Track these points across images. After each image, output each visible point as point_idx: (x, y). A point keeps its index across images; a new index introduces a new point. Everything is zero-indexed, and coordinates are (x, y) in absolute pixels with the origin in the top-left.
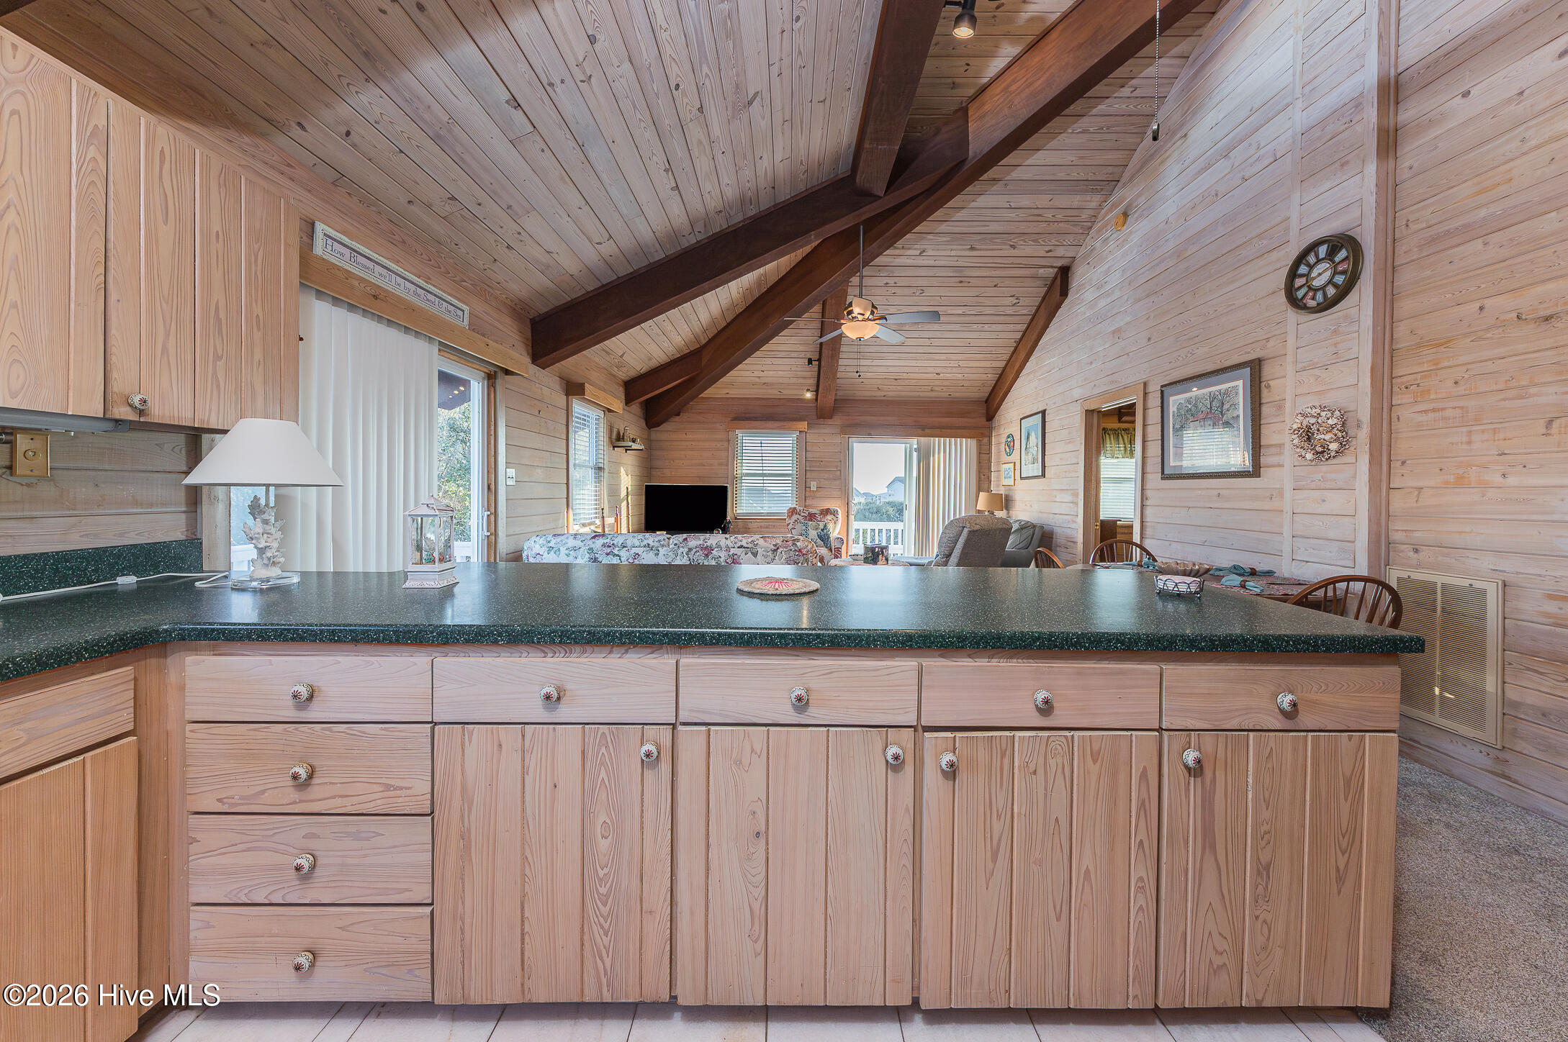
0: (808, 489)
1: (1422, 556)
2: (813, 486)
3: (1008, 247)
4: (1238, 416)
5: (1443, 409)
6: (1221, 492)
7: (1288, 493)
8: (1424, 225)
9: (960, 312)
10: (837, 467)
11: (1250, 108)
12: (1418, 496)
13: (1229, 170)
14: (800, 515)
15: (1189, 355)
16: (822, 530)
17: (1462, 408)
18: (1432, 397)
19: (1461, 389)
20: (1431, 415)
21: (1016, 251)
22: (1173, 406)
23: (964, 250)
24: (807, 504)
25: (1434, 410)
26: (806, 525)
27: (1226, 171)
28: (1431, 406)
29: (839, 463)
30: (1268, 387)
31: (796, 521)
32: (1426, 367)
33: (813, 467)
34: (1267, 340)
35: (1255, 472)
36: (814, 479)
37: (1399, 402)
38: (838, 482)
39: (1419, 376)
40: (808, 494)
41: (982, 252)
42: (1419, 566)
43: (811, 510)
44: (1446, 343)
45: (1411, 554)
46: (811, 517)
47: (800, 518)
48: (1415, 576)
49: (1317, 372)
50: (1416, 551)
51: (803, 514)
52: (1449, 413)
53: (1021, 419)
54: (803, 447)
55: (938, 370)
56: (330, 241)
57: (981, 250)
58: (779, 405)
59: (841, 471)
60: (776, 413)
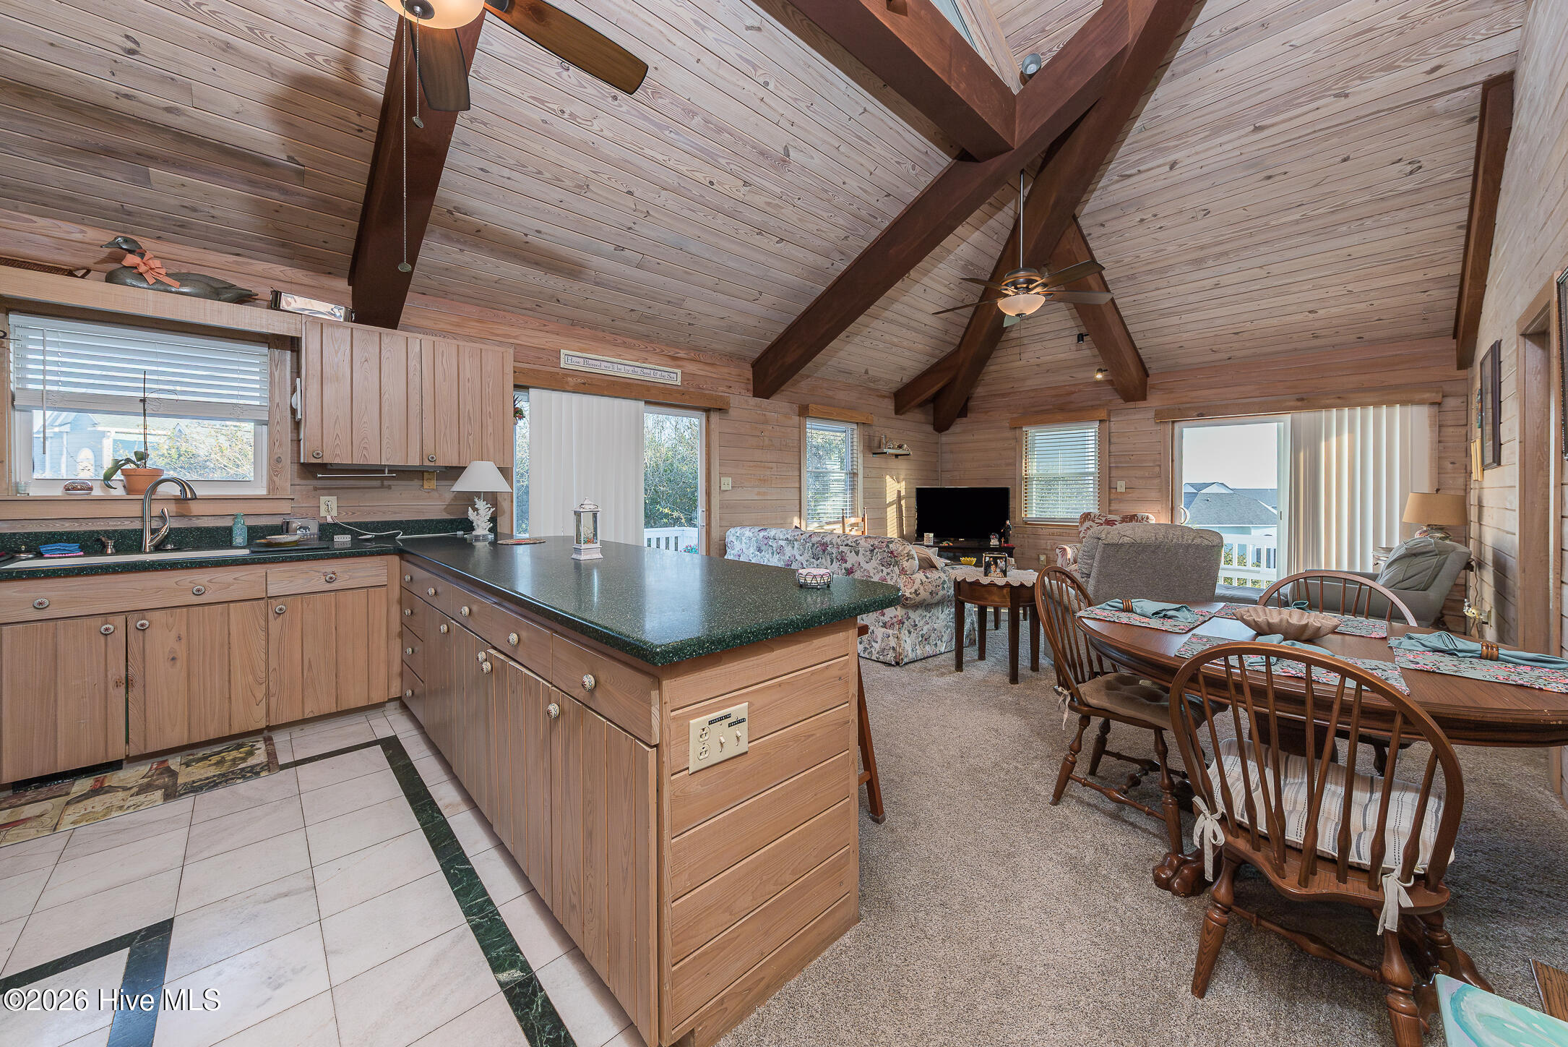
0: (1114, 491)
2: (1121, 486)
3: (1332, 99)
9: (1297, 217)
10: (1155, 461)
14: (1093, 521)
21: (1350, 99)
23: (1246, 135)
24: (1112, 508)
29: (1158, 456)
33: (1121, 462)
36: (1121, 478)
38: (1157, 481)
40: (1113, 496)
41: (1281, 126)
43: (1110, 516)
46: (1109, 524)
47: (1095, 525)
54: (1105, 441)
55: (1311, 306)
56: (570, 358)
57: (1272, 125)
58: (1075, 392)
59: (1160, 466)
60: (1072, 402)
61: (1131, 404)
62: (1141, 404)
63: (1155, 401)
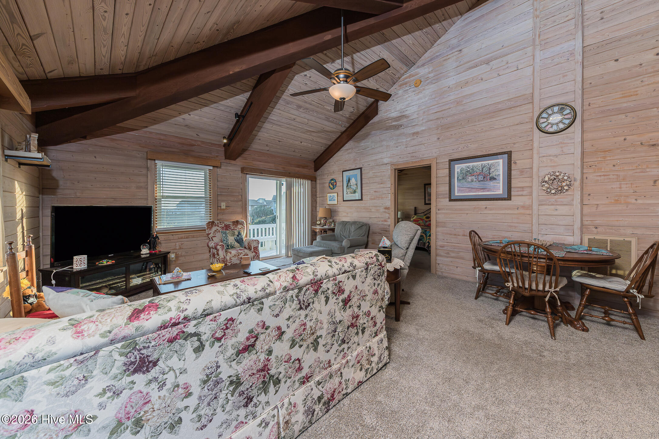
0: (219, 208)
1: (599, 230)
2: (223, 205)
4: (499, 175)
5: (609, 175)
6: (488, 206)
7: (535, 207)
8: (598, 106)
10: (239, 193)
11: (502, 46)
12: (597, 207)
13: (489, 70)
14: (218, 226)
15: (465, 147)
16: (238, 236)
17: (617, 175)
18: (603, 170)
19: (616, 168)
20: (603, 177)
22: (458, 169)
24: (221, 218)
25: (604, 175)
26: (225, 233)
27: (488, 70)
28: (602, 174)
30: (515, 163)
31: (216, 231)
32: (599, 159)
33: (223, 192)
34: (514, 144)
35: (509, 198)
36: (223, 201)
37: (587, 172)
38: (240, 203)
39: (596, 163)
40: (220, 211)
42: (598, 233)
43: (225, 223)
44: (609, 151)
45: (594, 229)
46: (227, 227)
47: (219, 228)
48: (597, 237)
49: (551, 158)
50: (596, 228)
51: (220, 226)
52: (611, 177)
53: (343, 171)
54: (215, 179)
58: (195, 145)
59: (242, 196)
60: (193, 151)
61: (228, 161)
62: (233, 162)
63: (240, 162)
